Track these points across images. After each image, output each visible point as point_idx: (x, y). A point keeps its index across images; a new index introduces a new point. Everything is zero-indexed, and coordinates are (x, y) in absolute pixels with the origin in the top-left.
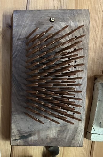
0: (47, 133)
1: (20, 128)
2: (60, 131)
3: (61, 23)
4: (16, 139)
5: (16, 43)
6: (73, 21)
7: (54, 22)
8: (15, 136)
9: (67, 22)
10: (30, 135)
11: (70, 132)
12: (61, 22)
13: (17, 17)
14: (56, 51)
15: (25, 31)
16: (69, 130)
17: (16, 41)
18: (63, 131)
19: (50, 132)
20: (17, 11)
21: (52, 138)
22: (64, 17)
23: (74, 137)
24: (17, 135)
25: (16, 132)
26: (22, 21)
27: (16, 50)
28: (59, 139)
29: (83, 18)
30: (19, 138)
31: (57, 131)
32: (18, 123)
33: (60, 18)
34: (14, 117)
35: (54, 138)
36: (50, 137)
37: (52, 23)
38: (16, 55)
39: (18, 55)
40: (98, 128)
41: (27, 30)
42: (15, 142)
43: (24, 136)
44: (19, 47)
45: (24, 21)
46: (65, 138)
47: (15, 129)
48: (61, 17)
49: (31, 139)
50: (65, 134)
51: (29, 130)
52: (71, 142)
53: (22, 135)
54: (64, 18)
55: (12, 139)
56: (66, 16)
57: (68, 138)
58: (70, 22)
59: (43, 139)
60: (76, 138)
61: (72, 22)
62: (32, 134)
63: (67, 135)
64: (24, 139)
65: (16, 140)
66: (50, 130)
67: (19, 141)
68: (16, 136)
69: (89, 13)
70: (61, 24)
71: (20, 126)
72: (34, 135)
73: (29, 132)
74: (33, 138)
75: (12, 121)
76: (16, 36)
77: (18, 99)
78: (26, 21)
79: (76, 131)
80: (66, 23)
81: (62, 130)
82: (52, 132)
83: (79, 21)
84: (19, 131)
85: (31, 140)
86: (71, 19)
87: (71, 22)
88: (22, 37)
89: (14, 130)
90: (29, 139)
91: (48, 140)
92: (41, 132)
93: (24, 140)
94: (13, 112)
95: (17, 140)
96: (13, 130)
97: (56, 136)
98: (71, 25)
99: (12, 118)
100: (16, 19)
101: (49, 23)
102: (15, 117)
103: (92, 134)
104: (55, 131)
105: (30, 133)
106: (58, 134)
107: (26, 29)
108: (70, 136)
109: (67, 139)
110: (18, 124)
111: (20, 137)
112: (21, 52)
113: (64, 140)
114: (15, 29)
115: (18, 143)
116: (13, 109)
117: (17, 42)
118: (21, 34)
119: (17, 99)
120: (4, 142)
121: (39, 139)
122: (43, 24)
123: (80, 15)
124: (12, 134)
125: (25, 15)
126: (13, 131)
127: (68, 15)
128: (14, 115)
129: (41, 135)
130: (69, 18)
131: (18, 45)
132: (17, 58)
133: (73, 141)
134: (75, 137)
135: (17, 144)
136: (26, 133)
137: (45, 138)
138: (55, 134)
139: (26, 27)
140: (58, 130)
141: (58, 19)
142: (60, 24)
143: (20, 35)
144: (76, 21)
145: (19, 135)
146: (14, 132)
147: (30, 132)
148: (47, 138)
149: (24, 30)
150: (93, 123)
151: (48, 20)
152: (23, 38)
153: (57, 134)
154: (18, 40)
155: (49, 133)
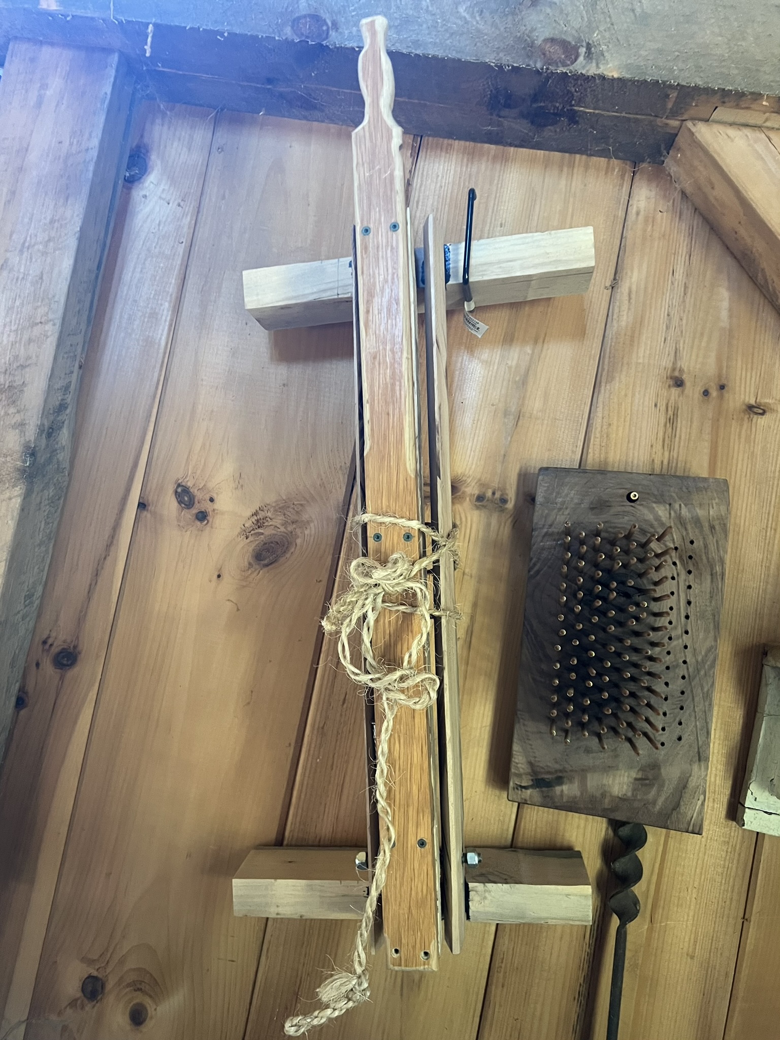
0: (605, 782)
1: (535, 757)
2: (640, 782)
3: (654, 505)
4: (523, 785)
5: (541, 543)
6: (686, 505)
7: (638, 502)
8: (519, 776)
9: (670, 505)
10: (559, 780)
11: (669, 789)
12: (655, 502)
13: (546, 483)
14: (638, 571)
15: (563, 517)
16: (664, 781)
17: (539, 539)
18: (647, 782)
19: (614, 780)
20: (547, 469)
21: (618, 797)
22: (662, 491)
23: (677, 805)
24: (526, 774)
25: (523, 766)
26: (558, 493)
27: (539, 559)
28: (636, 804)
29: (712, 499)
30: (530, 783)
31: (631, 780)
32: (530, 742)
33: (654, 495)
34: (522, 727)
35: (623, 799)
36: (613, 794)
37: (632, 504)
38: (538, 572)
39: (542, 572)
40: (767, 794)
41: (569, 514)
42: (520, 792)
43: (543, 779)
44: (545, 554)
45: (564, 494)
46: (654, 803)
47: (521, 758)
48: (656, 493)
49: (562, 791)
50: (653, 792)
51: (557, 767)
52: (669, 816)
53: (539, 777)
54: (662, 495)
55: (511, 784)
56: (669, 491)
57: (660, 804)
58: (677, 506)
59: (593, 796)
60: (682, 808)
61: (682, 505)
62: (565, 779)
63: (658, 794)
64: (544, 789)
65: (521, 787)
66: (614, 776)
67: (529, 792)
68: (524, 777)
69: (728, 488)
70: (657, 509)
71: (534, 752)
72: (571, 780)
73: (556, 771)
74: (567, 790)
75: (516, 736)
76: (541, 526)
77: (534, 679)
78: (567, 495)
79: (685, 787)
80: (668, 506)
81: (645, 779)
82: (617, 782)
83: (701, 505)
84: (531, 764)
85: (562, 795)
86: (680, 498)
87: (680, 505)
88: (556, 530)
89: (519, 761)
90: (558, 789)
91: (607, 801)
92: (589, 776)
93: (542, 792)
94: (519, 713)
95: (526, 788)
96: (517, 761)
97: (629, 794)
98: (680, 513)
99: (517, 727)
100: (544, 487)
101: (625, 504)
102: (524, 725)
103: (747, 810)
104: (626, 779)
105: (560, 774)
106: (634, 790)
107: (567, 512)
108: (666, 799)
109: (658, 807)
110: (531, 745)
111: (532, 780)
112: (549, 564)
113: (650, 807)
114: (540, 511)
115: (528, 798)
116: (520, 705)
117: (542, 541)
118: (553, 523)
119: (531, 680)
120: (497, 792)
121: (582, 794)
122: (608, 504)
123: (704, 492)
124: (513, 770)
125: (567, 480)
126: (517, 763)
127: (672, 489)
128: (521, 720)
129: (589, 784)
130: (674, 495)
131: (543, 549)
132: (538, 577)
133: (675, 813)
134: (682, 803)
135: (525, 800)
136: (549, 773)
137: (598, 794)
138: (625, 787)
139: (567, 508)
140: (636, 779)
141: (647, 496)
142: (654, 508)
143: (551, 526)
144: (692, 504)
145: (532, 776)
146: (519, 765)
147: (561, 771)
148: (603, 795)
149: (563, 514)
150: (750, 779)
151: (622, 496)
152: (558, 533)
153: (630, 789)
154: (544, 536)
155: (610, 782)
